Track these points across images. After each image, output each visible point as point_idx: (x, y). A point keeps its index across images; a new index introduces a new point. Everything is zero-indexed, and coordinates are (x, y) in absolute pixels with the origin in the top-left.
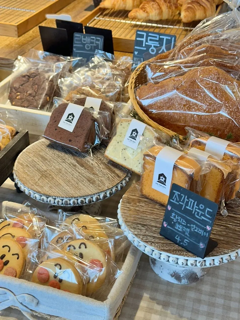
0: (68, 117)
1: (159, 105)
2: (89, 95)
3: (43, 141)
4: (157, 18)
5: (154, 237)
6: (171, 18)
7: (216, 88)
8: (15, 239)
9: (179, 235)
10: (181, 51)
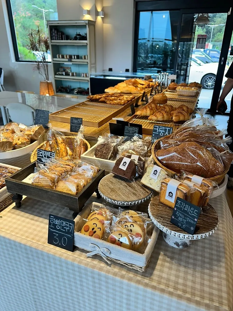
0: (123, 164)
1: (166, 159)
2: (132, 154)
3: (111, 174)
4: (162, 120)
5: (168, 223)
6: (168, 119)
7: (195, 152)
8: (99, 220)
9: (180, 223)
10: (177, 135)
